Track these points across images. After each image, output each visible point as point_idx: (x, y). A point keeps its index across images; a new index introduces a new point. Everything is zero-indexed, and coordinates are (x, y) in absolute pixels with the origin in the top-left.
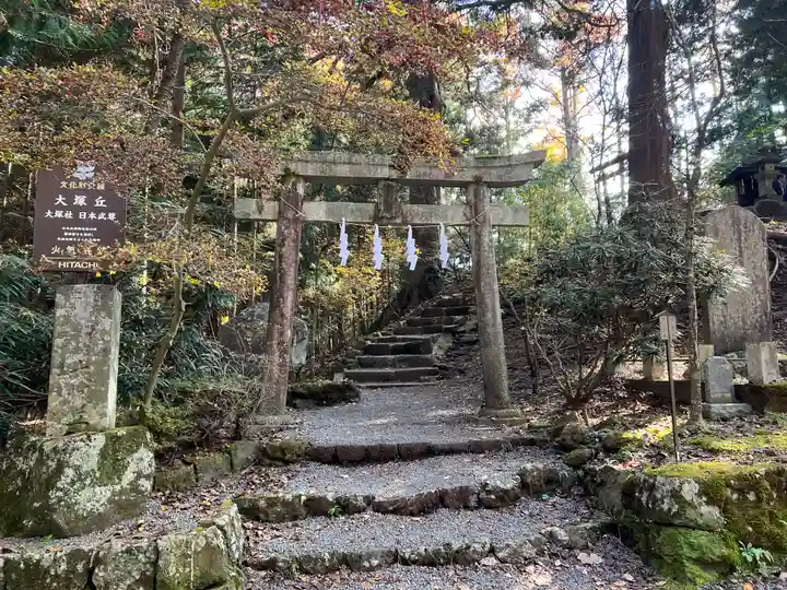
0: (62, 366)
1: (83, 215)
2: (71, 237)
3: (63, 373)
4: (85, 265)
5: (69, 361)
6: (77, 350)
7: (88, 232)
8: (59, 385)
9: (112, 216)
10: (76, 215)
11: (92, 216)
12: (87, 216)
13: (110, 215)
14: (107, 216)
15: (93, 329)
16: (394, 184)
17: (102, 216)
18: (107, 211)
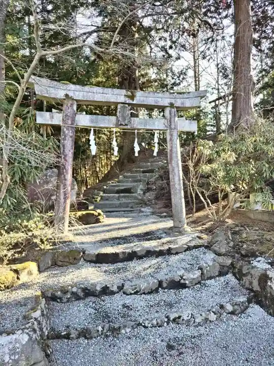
16: (127, 106)
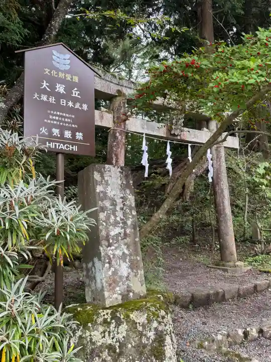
0: (107, 238)
1: (63, 102)
2: (55, 120)
3: (110, 245)
4: (67, 147)
5: (112, 233)
6: (116, 224)
7: (68, 118)
8: (109, 256)
9: (85, 107)
10: (58, 101)
11: (70, 104)
12: (67, 103)
13: (83, 105)
14: (81, 106)
15: (124, 205)
17: (77, 106)
18: (82, 102)
